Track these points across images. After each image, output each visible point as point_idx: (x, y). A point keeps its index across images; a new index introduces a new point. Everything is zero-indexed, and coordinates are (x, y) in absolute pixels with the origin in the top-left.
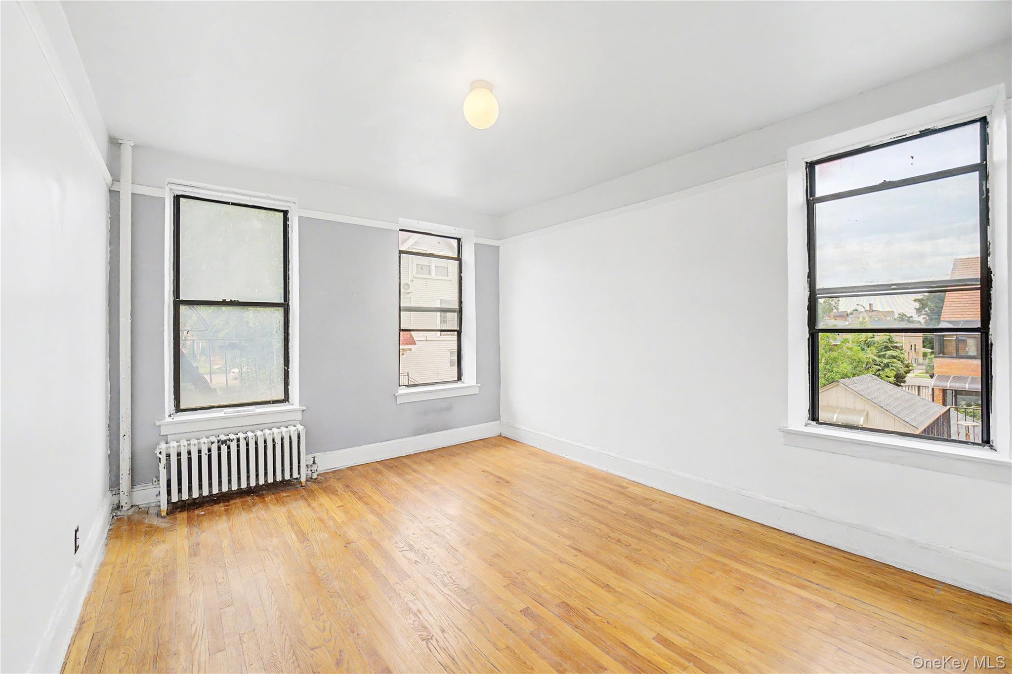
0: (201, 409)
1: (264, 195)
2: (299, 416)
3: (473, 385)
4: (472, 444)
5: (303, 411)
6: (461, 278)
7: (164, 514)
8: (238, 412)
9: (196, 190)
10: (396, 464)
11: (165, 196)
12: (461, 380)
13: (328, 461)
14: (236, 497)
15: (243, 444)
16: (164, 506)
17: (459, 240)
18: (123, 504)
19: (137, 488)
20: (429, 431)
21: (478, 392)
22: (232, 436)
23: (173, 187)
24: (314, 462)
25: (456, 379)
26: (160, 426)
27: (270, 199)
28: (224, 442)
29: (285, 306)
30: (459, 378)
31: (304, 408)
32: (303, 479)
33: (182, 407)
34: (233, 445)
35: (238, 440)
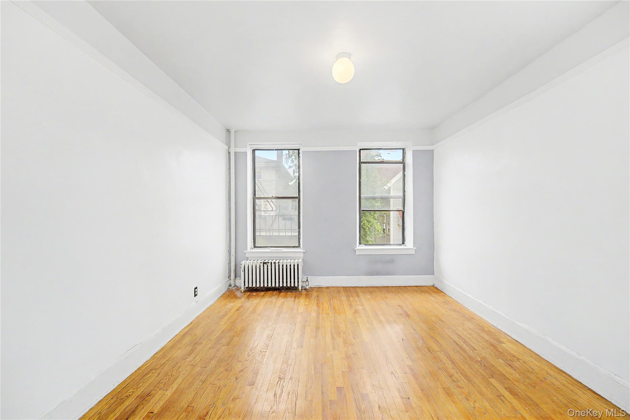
0: (263, 247)
1: (287, 143)
2: (302, 255)
3: (411, 247)
4: (408, 288)
5: (304, 252)
6: (405, 175)
7: (242, 291)
8: (276, 250)
9: (259, 146)
10: (350, 291)
11: (247, 151)
12: (404, 244)
13: (315, 281)
14: (271, 290)
15: (273, 265)
16: (243, 289)
17: (403, 149)
18: (232, 284)
19: (237, 278)
20: (378, 274)
21: (414, 254)
22: (270, 261)
23: (252, 146)
24: (307, 280)
25: (401, 243)
26: (245, 253)
27: (290, 144)
28: (266, 263)
29: (299, 198)
30: (403, 243)
31: (304, 251)
32: (300, 288)
33: (256, 246)
34: (269, 265)
35: (271, 263)
